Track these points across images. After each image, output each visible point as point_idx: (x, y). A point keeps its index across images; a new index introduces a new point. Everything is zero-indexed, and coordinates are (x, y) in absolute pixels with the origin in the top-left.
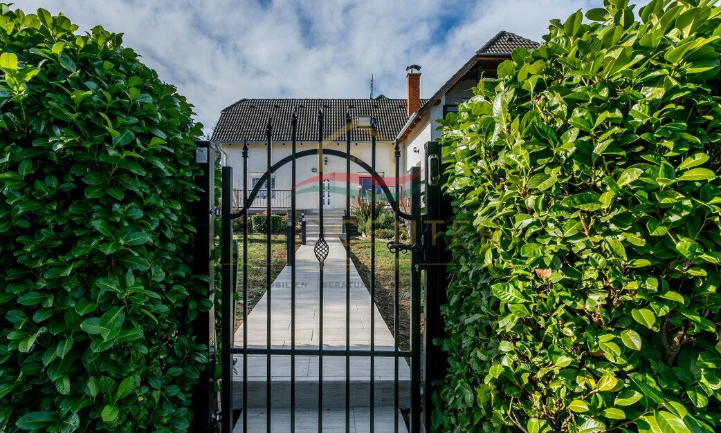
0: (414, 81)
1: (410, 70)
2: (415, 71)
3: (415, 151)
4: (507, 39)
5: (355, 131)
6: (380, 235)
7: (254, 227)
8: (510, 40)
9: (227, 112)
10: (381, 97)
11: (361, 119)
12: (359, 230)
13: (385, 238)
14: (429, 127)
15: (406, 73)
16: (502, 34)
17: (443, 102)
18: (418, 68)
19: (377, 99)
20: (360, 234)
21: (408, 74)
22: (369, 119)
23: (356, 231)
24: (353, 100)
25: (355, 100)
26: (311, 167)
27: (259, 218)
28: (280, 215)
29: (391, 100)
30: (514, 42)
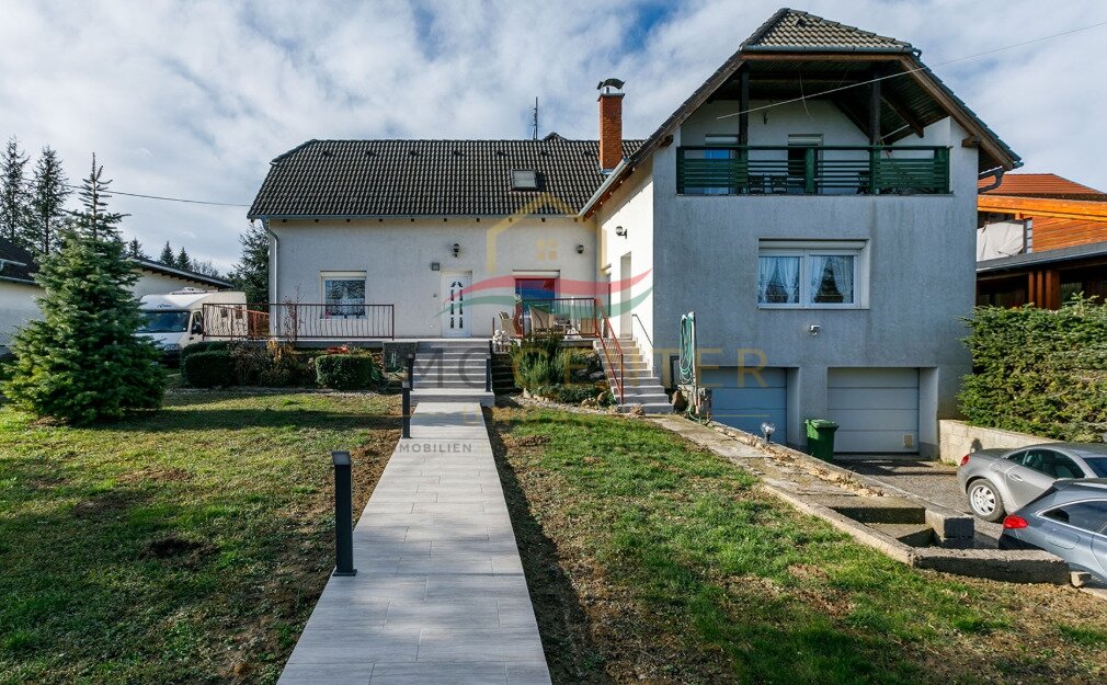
0: (612, 107)
1: (605, 88)
2: (613, 90)
3: (620, 234)
4: (795, 23)
5: (508, 196)
6: (558, 396)
7: (319, 378)
8: (801, 23)
9: (281, 163)
10: (553, 137)
11: (518, 175)
12: (517, 384)
13: (568, 402)
14: (649, 190)
15: (598, 94)
16: (784, 14)
17: (677, 142)
18: (618, 84)
19: (545, 140)
20: (520, 392)
21: (602, 96)
22: (532, 175)
23: (512, 384)
24: (503, 142)
25: (508, 142)
26: (429, 261)
27: (330, 361)
28: (372, 350)
29: (571, 142)
30: (811, 27)
